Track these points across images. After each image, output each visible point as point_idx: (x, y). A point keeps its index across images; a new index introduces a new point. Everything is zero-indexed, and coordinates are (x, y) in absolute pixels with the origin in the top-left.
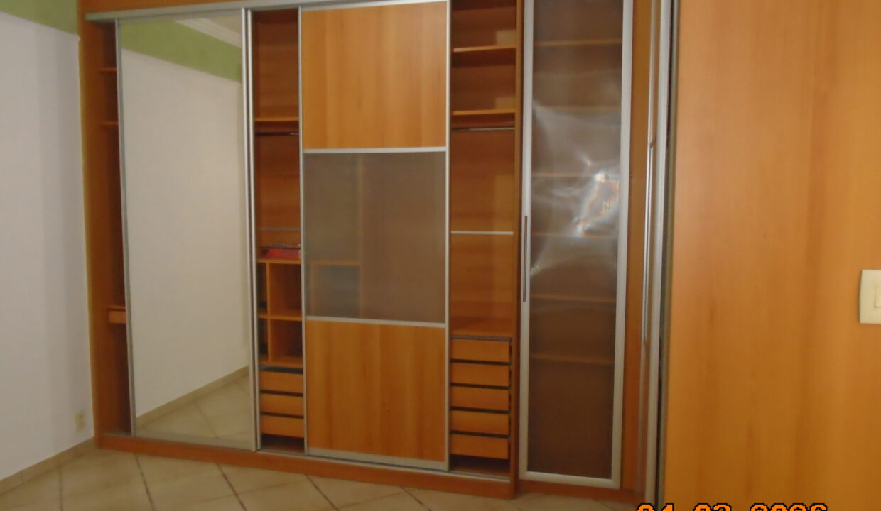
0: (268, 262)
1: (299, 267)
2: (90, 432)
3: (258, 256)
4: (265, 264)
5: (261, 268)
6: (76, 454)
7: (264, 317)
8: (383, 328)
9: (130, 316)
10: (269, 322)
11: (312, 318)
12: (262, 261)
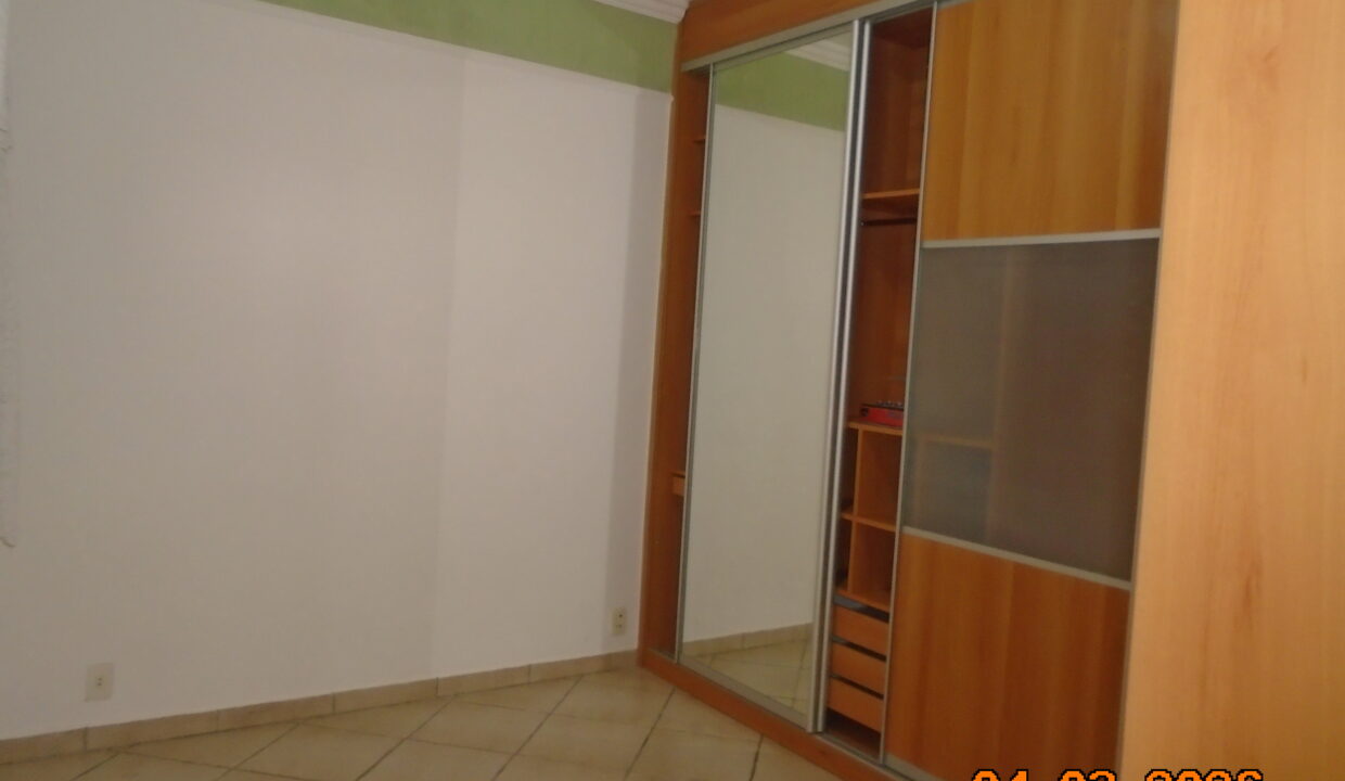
0: (862, 428)
1: (900, 438)
2: (631, 641)
3: (849, 418)
4: (857, 431)
5: (850, 436)
6: (609, 665)
7: (847, 517)
8: (1018, 567)
9: (690, 485)
10: (854, 525)
11: (910, 531)
12: (854, 425)
